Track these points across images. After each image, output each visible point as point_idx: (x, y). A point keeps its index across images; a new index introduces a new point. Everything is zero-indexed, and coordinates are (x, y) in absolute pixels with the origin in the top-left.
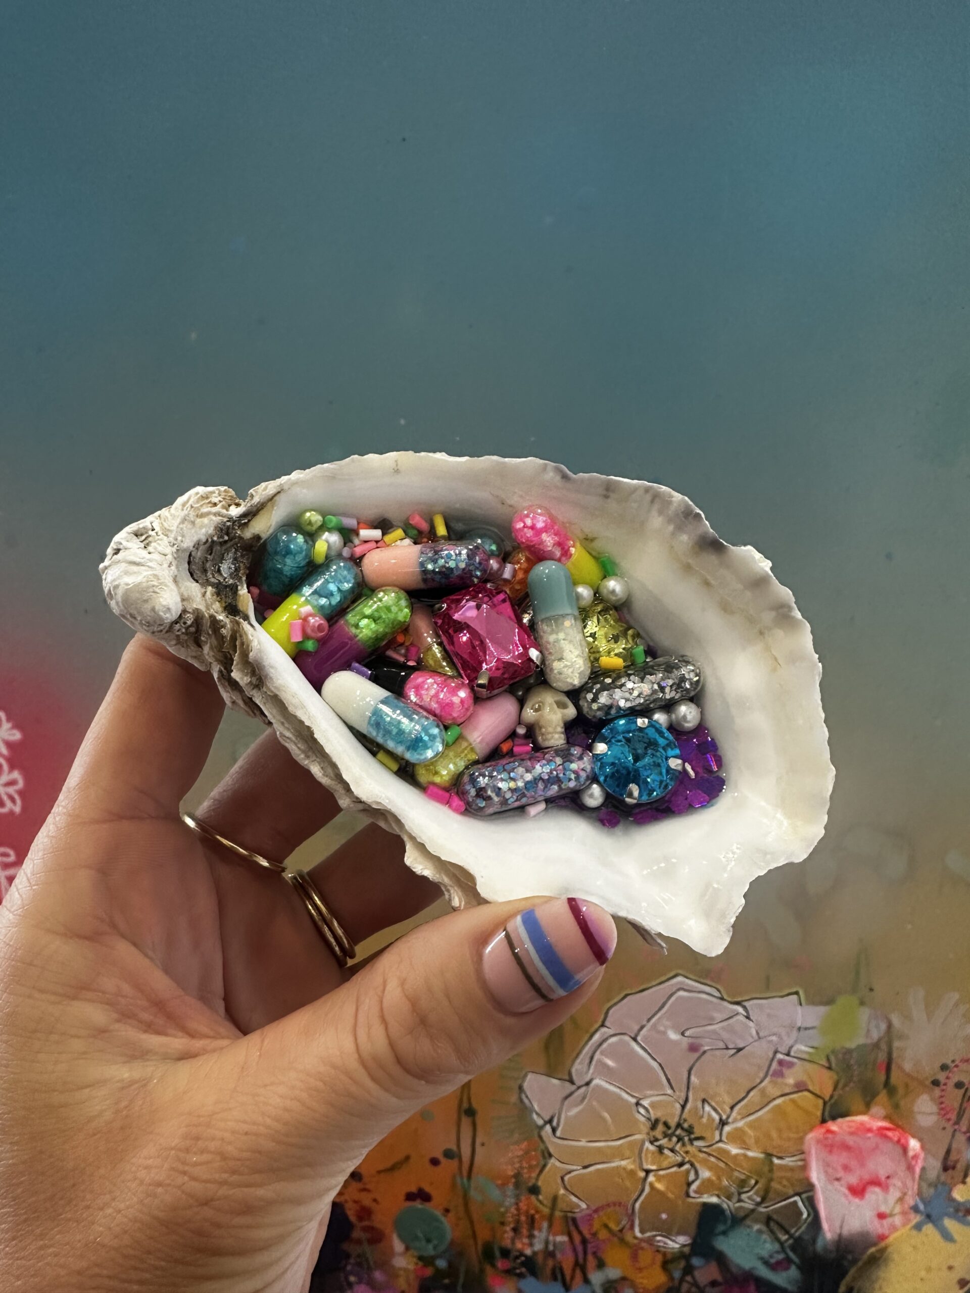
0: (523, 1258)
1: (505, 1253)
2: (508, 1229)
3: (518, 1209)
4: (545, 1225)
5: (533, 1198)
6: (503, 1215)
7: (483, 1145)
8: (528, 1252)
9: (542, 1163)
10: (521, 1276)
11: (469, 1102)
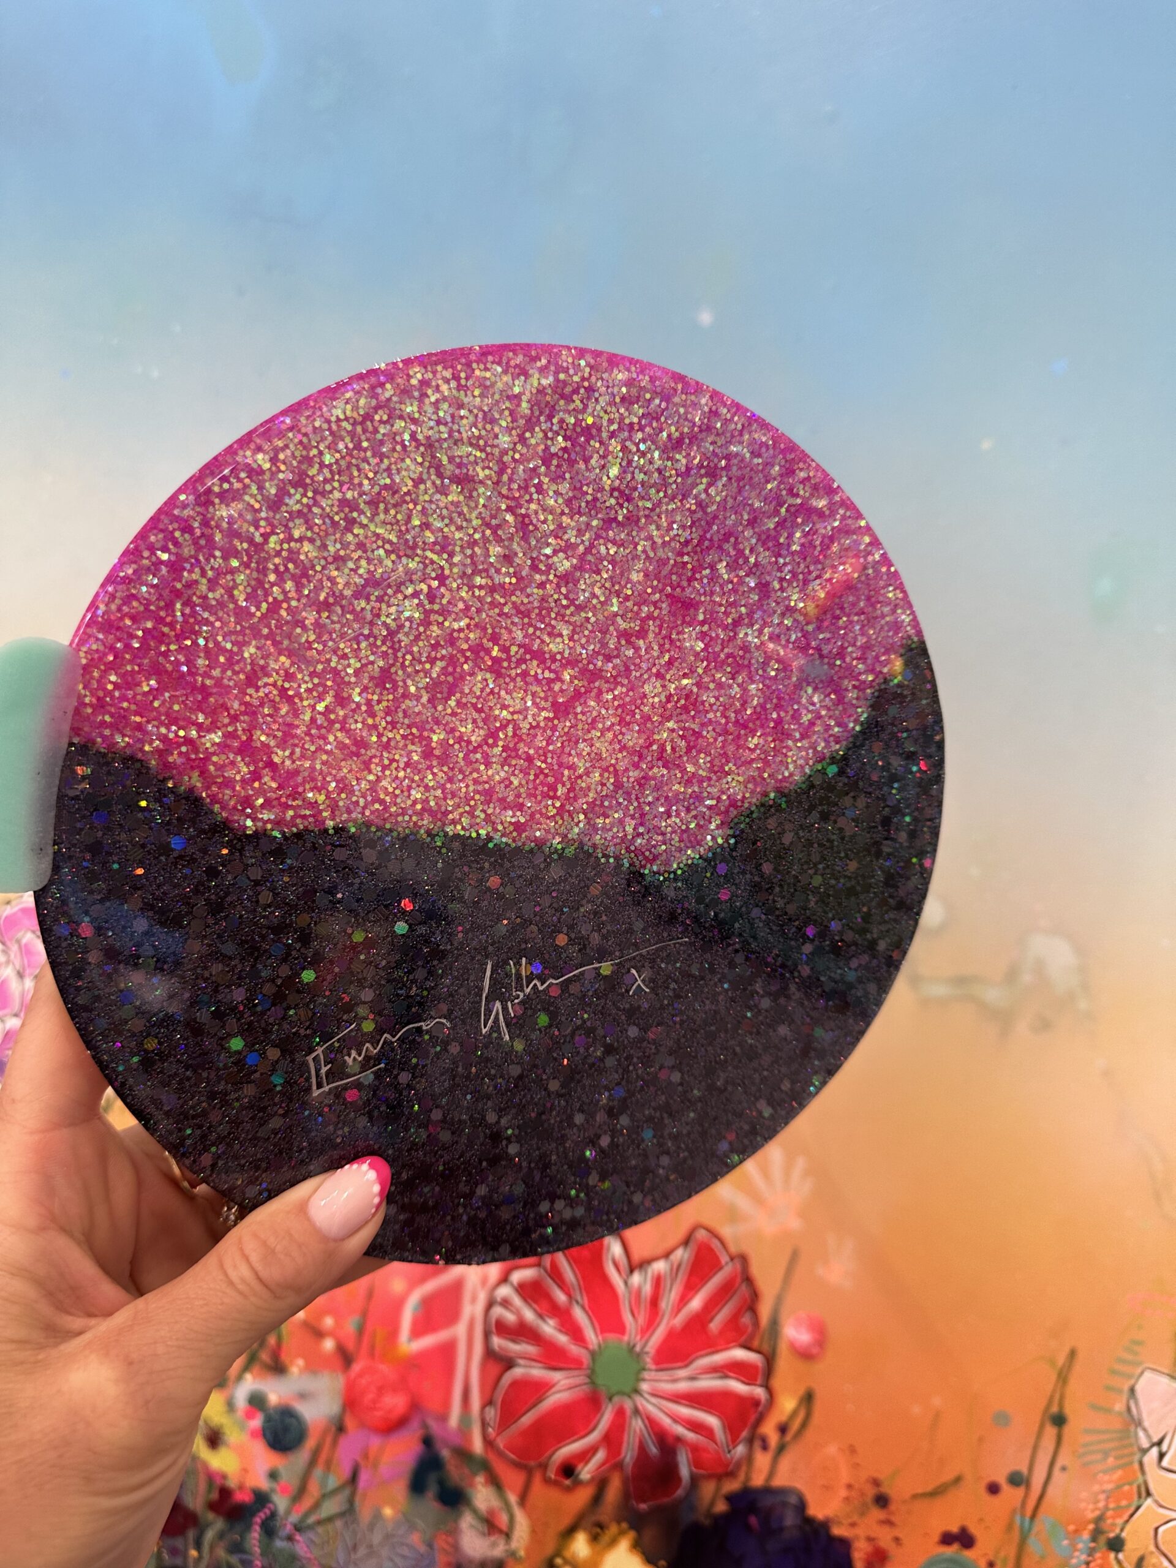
7: (1064, 1469)
9: (1135, 1504)
11: (1061, 1405)
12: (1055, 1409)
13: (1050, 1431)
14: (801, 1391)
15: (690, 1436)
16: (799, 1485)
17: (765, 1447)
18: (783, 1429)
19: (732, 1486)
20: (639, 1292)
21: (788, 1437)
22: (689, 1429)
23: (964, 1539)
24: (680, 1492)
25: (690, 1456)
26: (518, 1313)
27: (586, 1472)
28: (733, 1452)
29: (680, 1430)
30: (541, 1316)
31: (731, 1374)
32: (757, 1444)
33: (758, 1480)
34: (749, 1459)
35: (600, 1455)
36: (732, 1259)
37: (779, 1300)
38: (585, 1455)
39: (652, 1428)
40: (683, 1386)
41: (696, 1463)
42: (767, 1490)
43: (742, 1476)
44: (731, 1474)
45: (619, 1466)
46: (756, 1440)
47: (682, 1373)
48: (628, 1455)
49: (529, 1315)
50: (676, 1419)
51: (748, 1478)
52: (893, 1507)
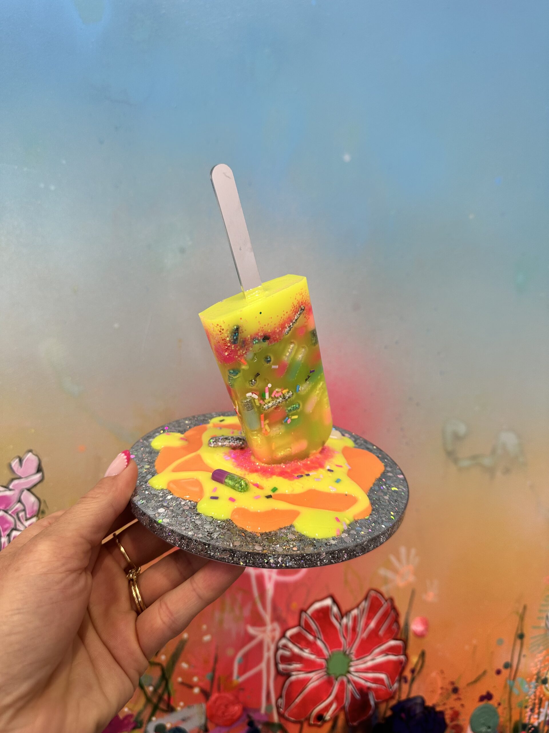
0: (533, 729)
1: (525, 727)
3: (535, 696)
5: (543, 686)
6: (527, 701)
7: (524, 656)
8: (536, 724)
11: (522, 630)
12: (519, 632)
13: (519, 642)
14: (420, 652)
15: (374, 686)
16: (421, 694)
17: (406, 681)
18: (413, 671)
19: (393, 702)
20: (346, 626)
21: (416, 673)
22: (373, 683)
23: (488, 697)
24: (371, 712)
25: (374, 695)
26: (291, 650)
27: (328, 716)
28: (392, 688)
29: (369, 684)
30: (301, 649)
31: (389, 653)
32: (403, 680)
33: (404, 697)
34: (400, 688)
35: (334, 706)
36: (386, 601)
37: (408, 614)
38: (327, 709)
39: (356, 687)
40: (370, 664)
41: (377, 697)
42: (409, 700)
43: (397, 697)
44: (392, 697)
45: (343, 708)
46: (402, 679)
47: (369, 658)
48: (347, 702)
49: (296, 650)
50: (366, 679)
51: (400, 697)
52: (460, 692)
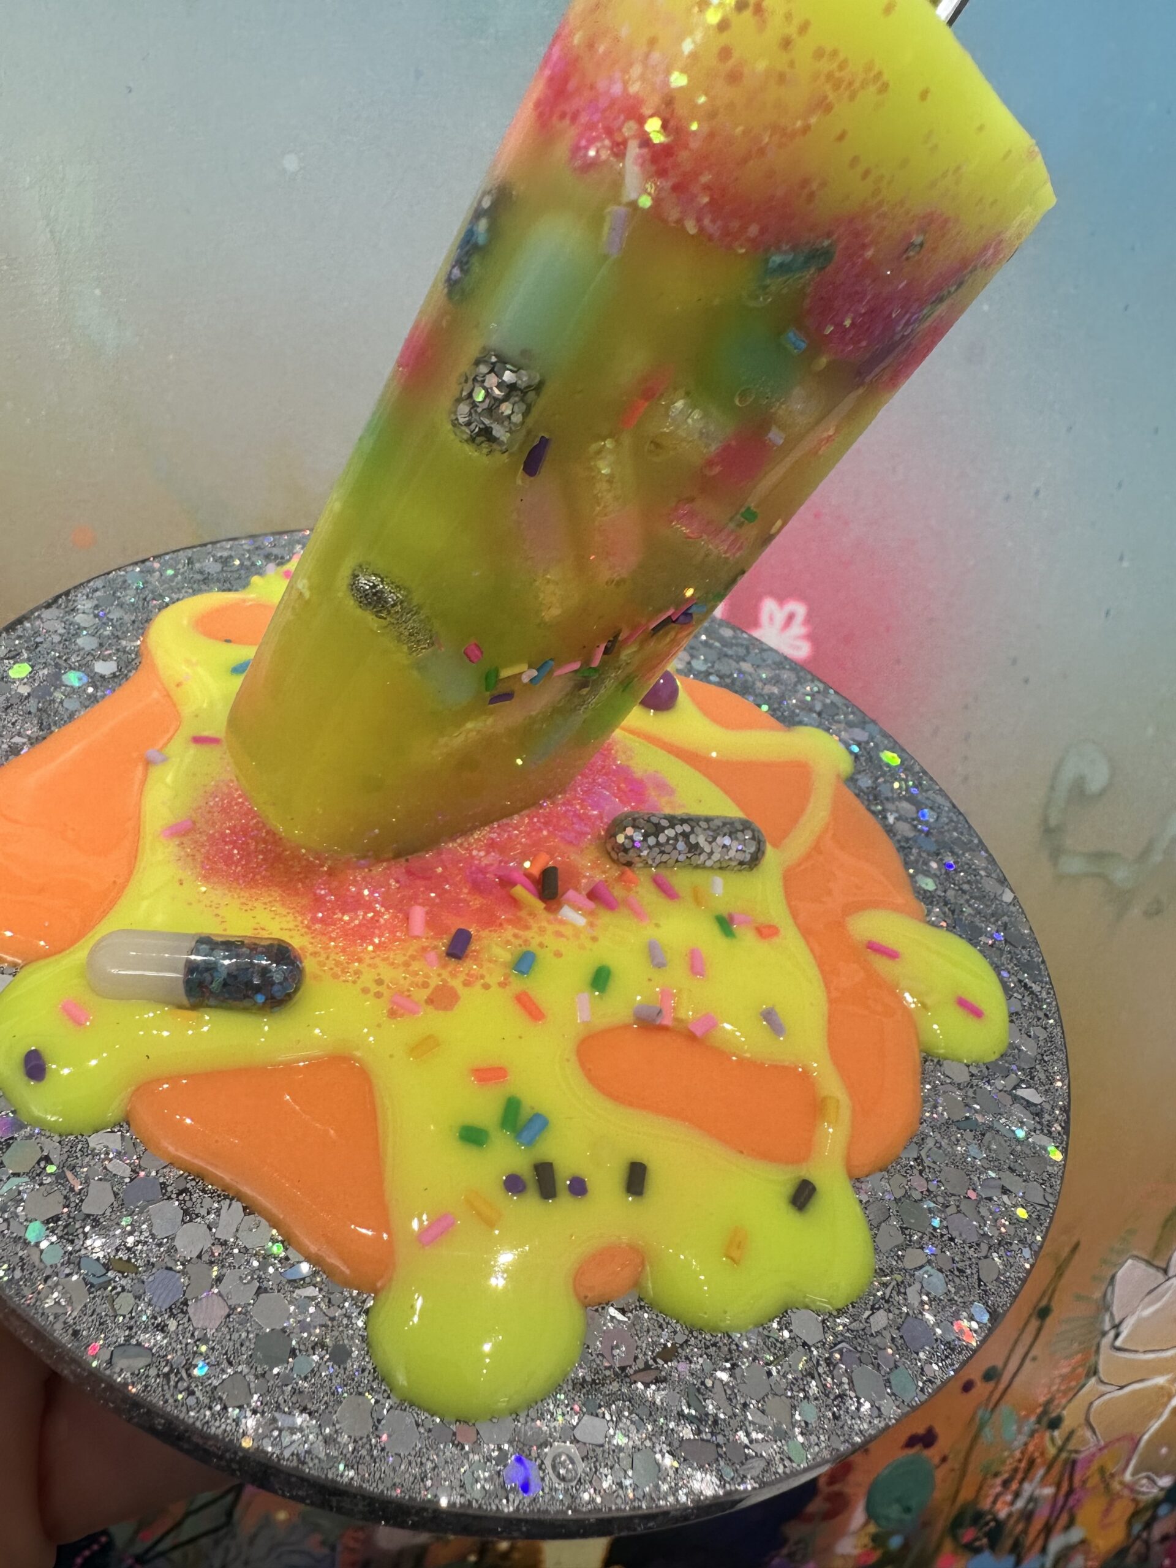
0: (992, 1524)
1: (978, 1518)
2: (999, 1481)
3: (1023, 1453)
4: (1041, 1472)
5: (1047, 1435)
6: (1003, 1462)
7: (1034, 1359)
8: (1002, 1514)
9: (1082, 1381)
10: (977, 1551)
11: (1050, 1299)
12: (1043, 1302)
13: (1034, 1324)
23: (927, 1439)
